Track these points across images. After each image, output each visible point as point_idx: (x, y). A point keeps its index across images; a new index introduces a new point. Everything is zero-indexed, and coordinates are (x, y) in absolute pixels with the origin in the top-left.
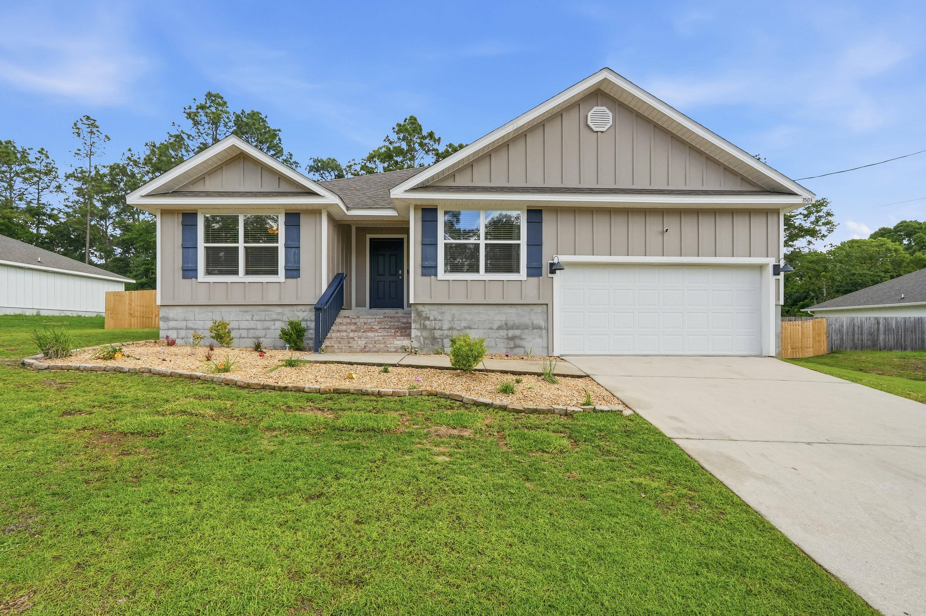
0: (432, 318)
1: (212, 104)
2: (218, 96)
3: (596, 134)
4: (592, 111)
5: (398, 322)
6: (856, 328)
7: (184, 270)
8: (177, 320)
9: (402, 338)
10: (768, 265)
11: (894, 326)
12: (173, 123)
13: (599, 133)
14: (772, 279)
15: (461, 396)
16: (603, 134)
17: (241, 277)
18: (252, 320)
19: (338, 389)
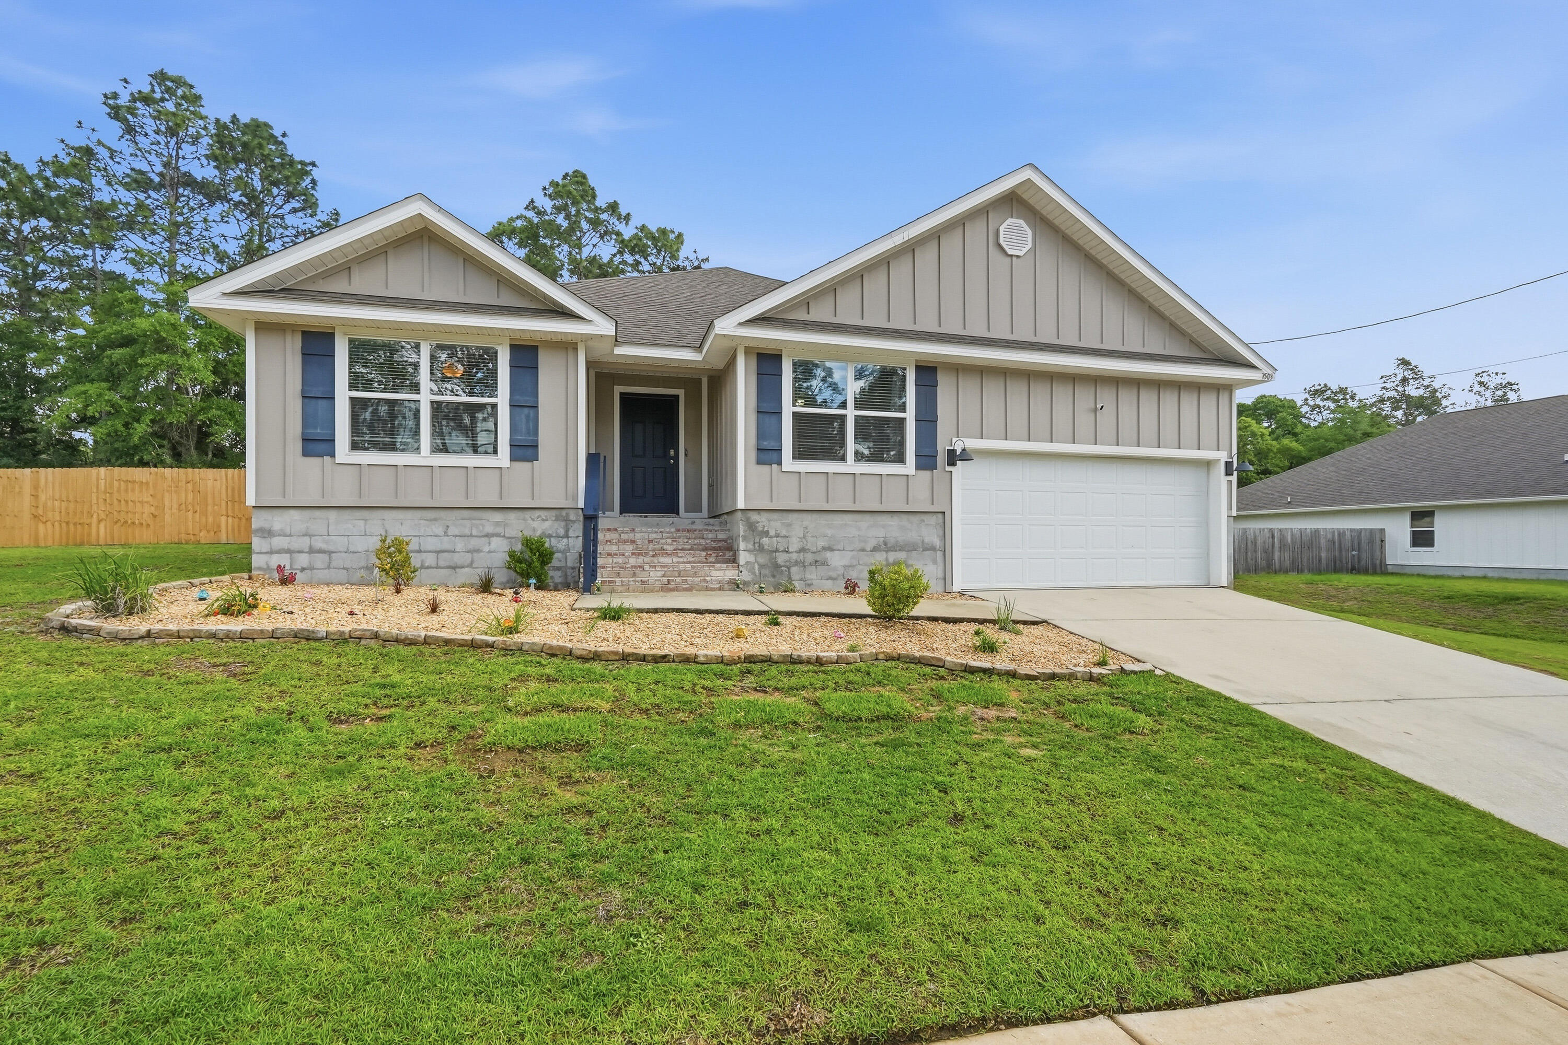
0: (772, 533)
1: (167, 96)
2: (179, 82)
3: (1009, 259)
4: (1005, 225)
5: (700, 538)
6: (1249, 544)
7: (306, 440)
8: (290, 535)
9: (724, 565)
10: (1217, 461)
11: (1289, 540)
12: (80, 123)
13: (1014, 259)
14: (1224, 480)
15: (939, 659)
16: (1019, 260)
17: (425, 456)
18: (446, 533)
19: (752, 656)
